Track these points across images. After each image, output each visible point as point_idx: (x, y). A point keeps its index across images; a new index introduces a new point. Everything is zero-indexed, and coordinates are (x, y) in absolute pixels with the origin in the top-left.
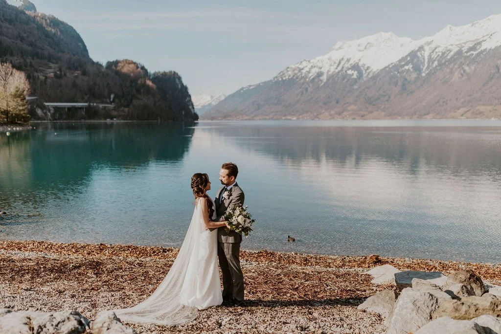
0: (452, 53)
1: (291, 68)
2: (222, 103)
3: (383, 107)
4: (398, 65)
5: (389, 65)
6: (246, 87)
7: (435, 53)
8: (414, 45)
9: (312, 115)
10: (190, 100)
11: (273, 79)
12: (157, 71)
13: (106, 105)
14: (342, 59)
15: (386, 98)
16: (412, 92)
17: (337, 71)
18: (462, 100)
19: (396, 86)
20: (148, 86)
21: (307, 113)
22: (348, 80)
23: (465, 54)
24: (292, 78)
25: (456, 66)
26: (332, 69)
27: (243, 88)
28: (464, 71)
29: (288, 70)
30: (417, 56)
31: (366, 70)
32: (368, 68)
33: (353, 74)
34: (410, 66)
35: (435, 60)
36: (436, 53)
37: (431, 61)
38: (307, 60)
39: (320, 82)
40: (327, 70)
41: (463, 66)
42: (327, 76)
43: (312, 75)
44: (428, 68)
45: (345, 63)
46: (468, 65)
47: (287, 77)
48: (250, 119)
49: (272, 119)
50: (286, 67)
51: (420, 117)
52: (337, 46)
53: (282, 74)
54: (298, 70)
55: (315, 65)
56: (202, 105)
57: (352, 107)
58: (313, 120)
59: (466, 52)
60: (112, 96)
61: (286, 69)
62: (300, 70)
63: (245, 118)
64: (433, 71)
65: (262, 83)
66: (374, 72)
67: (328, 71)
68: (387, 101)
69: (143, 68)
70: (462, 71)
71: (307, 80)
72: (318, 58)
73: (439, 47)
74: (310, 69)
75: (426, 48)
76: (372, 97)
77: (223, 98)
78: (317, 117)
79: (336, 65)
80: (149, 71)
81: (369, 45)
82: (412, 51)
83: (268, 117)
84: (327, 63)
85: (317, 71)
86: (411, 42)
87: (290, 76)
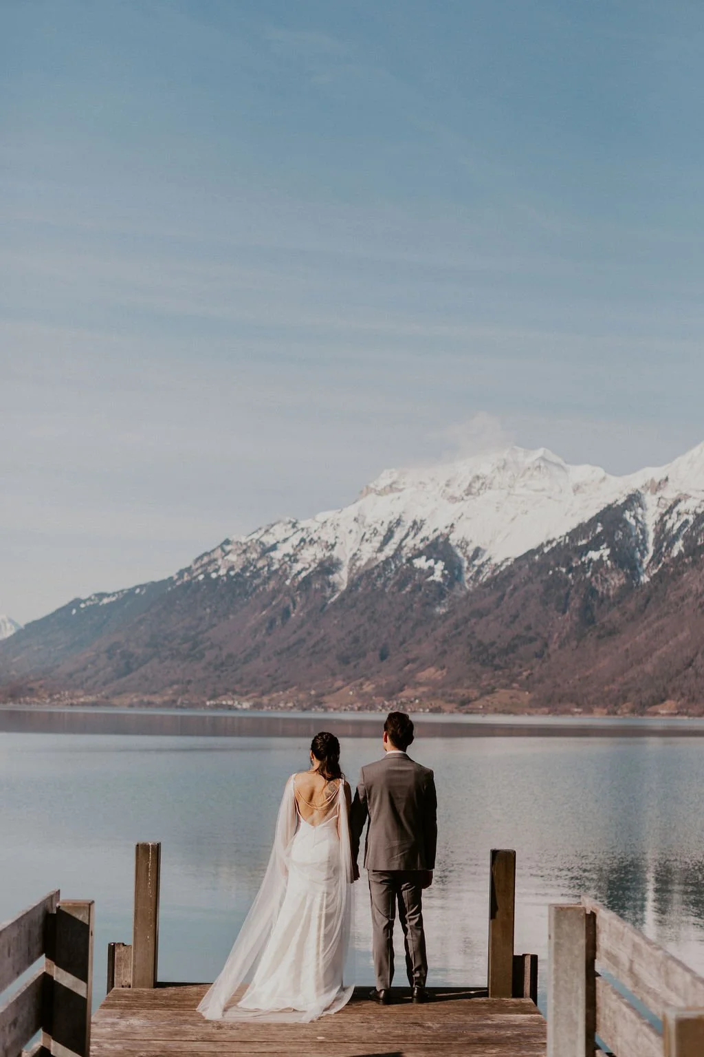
1: (237, 543)
3: (525, 674)
4: (567, 546)
5: (542, 546)
6: (89, 599)
7: (674, 515)
8: (613, 491)
9: (301, 696)
11: (176, 577)
14: (398, 522)
15: (536, 646)
16: (612, 633)
17: (382, 557)
19: (564, 612)
21: (285, 690)
22: (418, 587)
24: (237, 575)
26: (367, 552)
27: (76, 603)
29: (228, 548)
30: (626, 523)
31: (471, 560)
32: (477, 552)
33: (431, 571)
34: (602, 553)
35: (676, 538)
36: (679, 514)
37: (664, 537)
38: (287, 520)
39: (328, 592)
40: (350, 555)
42: (350, 572)
43: (301, 568)
44: (656, 559)
45: (407, 535)
47: (223, 572)
48: (94, 704)
49: (172, 704)
50: (223, 540)
51: (641, 708)
52: (383, 482)
53: (207, 560)
54: (259, 549)
55: (314, 536)
57: (430, 673)
58: (304, 710)
61: (221, 546)
62: (266, 550)
63: (82, 700)
64: (672, 570)
65: (141, 587)
66: (497, 566)
67: (355, 558)
68: (539, 655)
71: (288, 582)
72: (321, 517)
73: (687, 497)
74: (298, 548)
75: (650, 499)
76: (493, 644)
78: (319, 702)
79: (380, 538)
81: (477, 485)
82: (609, 507)
83: (157, 699)
84: (351, 531)
85: (320, 556)
86: (604, 479)
87: (232, 568)
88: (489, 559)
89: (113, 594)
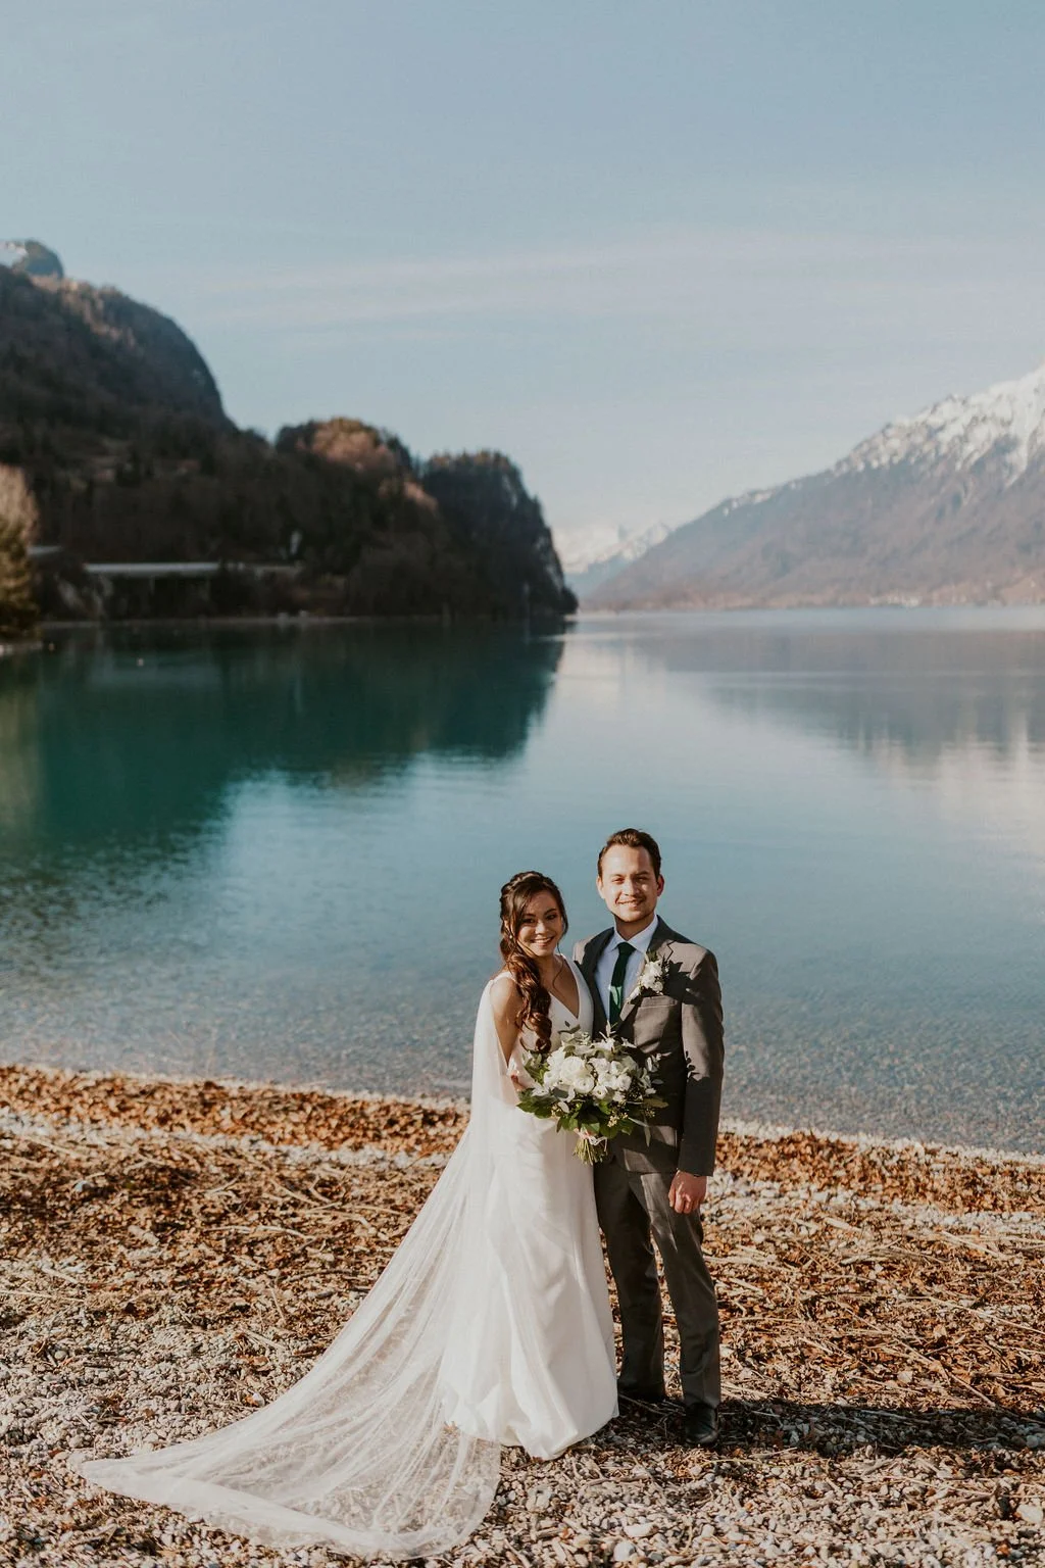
1: (901, 428)
2: (654, 554)
6: (742, 497)
9: (976, 590)
10: (549, 547)
11: (833, 469)
12: (441, 452)
13: (277, 569)
20: (411, 503)
21: (959, 582)
24: (902, 462)
27: (727, 503)
29: (890, 432)
38: (956, 396)
39: (1006, 472)
40: (1029, 431)
42: (1031, 449)
43: (973, 449)
47: (885, 460)
48: (752, 607)
49: (833, 604)
53: (868, 448)
54: (925, 431)
55: (988, 413)
56: (592, 561)
58: (981, 605)
60: (296, 539)
61: (883, 432)
62: (932, 433)
65: (797, 482)
67: (1036, 435)
69: (394, 444)
71: (959, 466)
72: (995, 390)
74: (969, 428)
77: (660, 536)
78: (996, 595)
80: (413, 453)
83: (818, 599)
84: (1030, 406)
85: (995, 434)
87: (895, 454)
89: (768, 491)
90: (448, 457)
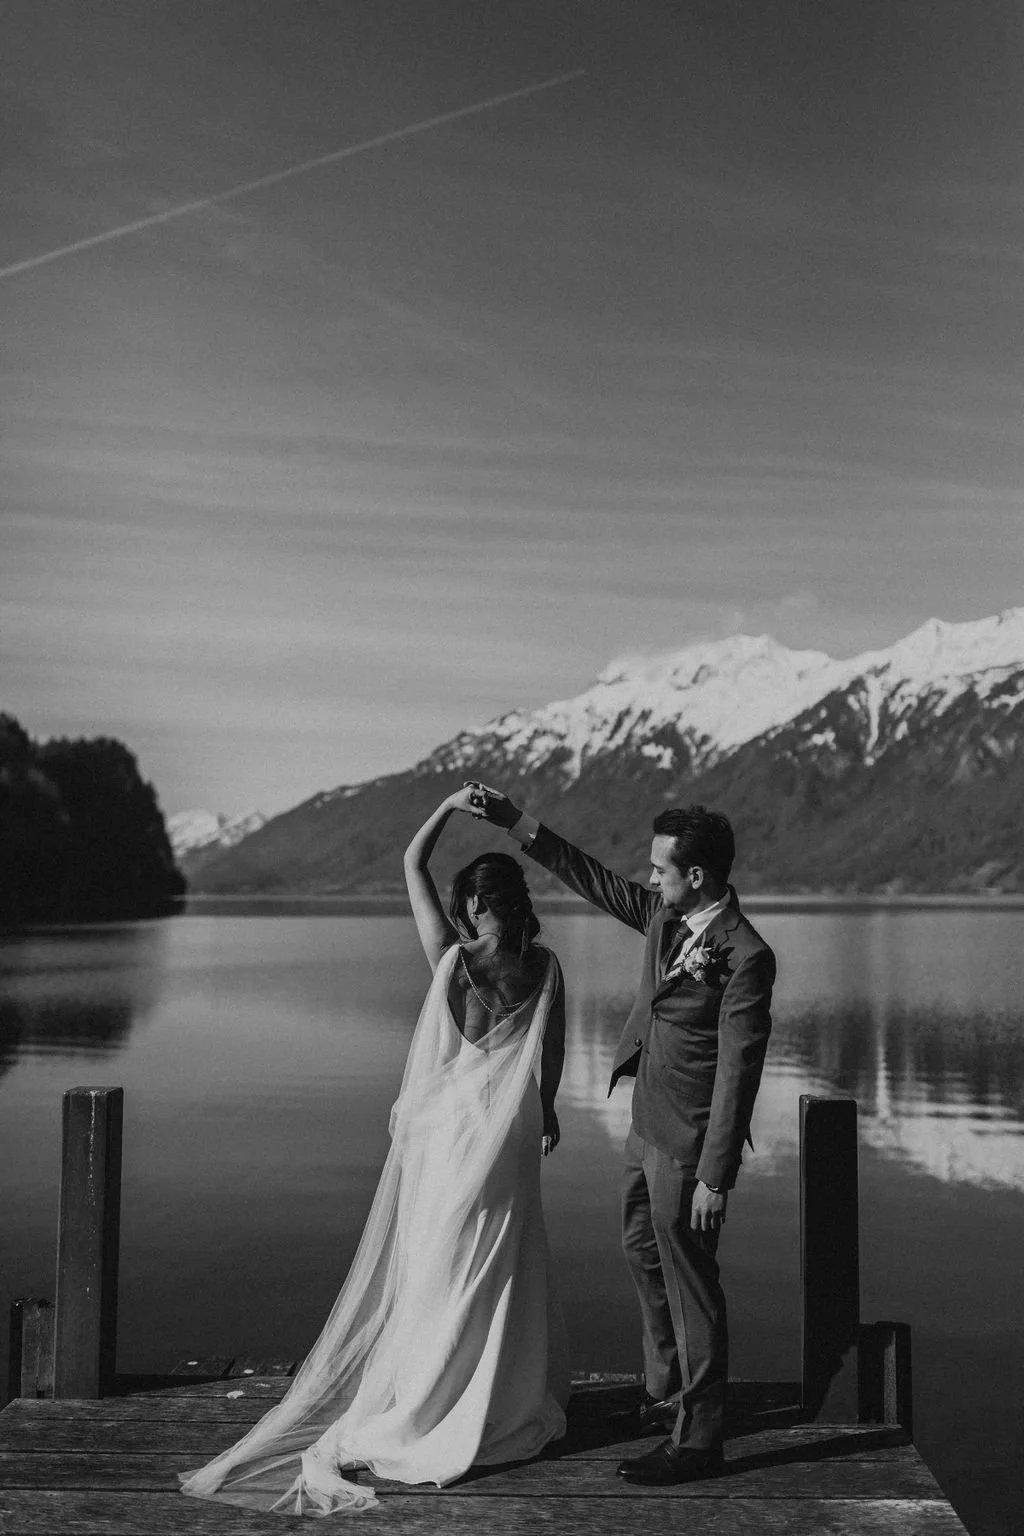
0: (947, 702)
1: (474, 737)
2: (251, 840)
3: (754, 855)
4: (793, 731)
5: (768, 732)
6: (333, 792)
7: (897, 697)
8: (835, 676)
11: (414, 769)
12: (58, 738)
14: (628, 712)
15: (764, 829)
16: (838, 814)
17: (612, 745)
18: (986, 839)
19: (790, 795)
22: (647, 775)
23: (986, 704)
24: (475, 766)
25: (962, 739)
26: (598, 742)
27: (320, 796)
28: (988, 752)
29: (465, 740)
30: (849, 708)
31: (698, 746)
32: (705, 739)
33: (659, 758)
34: (828, 735)
35: (899, 720)
36: (902, 698)
37: (888, 720)
38: (520, 711)
39: (561, 779)
40: (582, 745)
41: (984, 738)
42: (582, 761)
43: (535, 758)
44: (880, 742)
45: (636, 725)
46: (996, 735)
47: (460, 763)
48: (340, 893)
50: (457, 733)
51: (869, 887)
52: (612, 672)
53: (445, 753)
54: (494, 740)
55: (547, 727)
56: (191, 843)
59: (990, 698)
61: (458, 739)
62: (500, 741)
63: (329, 887)
64: (896, 752)
65: (382, 779)
66: (723, 753)
67: (586, 747)
68: (767, 837)
69: (13, 727)
70: (981, 754)
71: (522, 772)
72: (553, 708)
73: (910, 680)
74: (531, 739)
75: (873, 683)
77: (256, 825)
79: (609, 728)
80: (31, 736)
81: (704, 672)
82: (832, 694)
84: (582, 722)
85: (552, 745)
86: (826, 665)
87: (467, 758)
88: (715, 748)
89: (356, 787)
90: (64, 743)
